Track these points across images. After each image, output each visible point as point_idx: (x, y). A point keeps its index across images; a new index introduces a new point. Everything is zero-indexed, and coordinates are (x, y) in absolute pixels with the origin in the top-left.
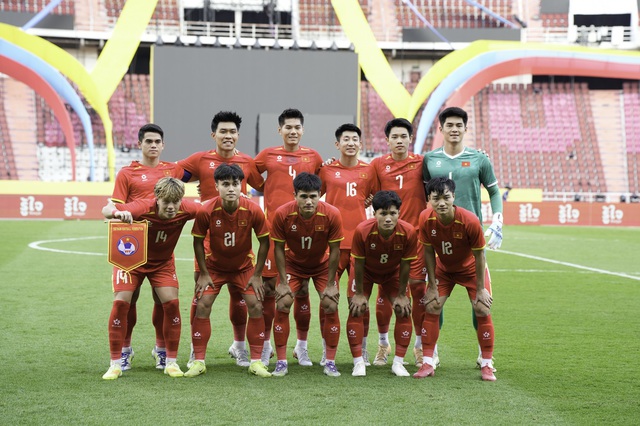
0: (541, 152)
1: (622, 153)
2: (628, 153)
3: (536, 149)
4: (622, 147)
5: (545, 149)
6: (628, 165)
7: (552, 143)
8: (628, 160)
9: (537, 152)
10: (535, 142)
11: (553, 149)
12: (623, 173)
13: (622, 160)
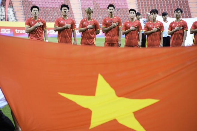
0: (49, 7)
1: (80, 8)
2: (82, 8)
3: (47, 6)
4: (79, 6)
5: (51, 6)
6: (82, 13)
7: (53, 4)
8: (82, 11)
9: (47, 7)
10: (46, 3)
11: (53, 6)
12: (81, 16)
13: (80, 11)
